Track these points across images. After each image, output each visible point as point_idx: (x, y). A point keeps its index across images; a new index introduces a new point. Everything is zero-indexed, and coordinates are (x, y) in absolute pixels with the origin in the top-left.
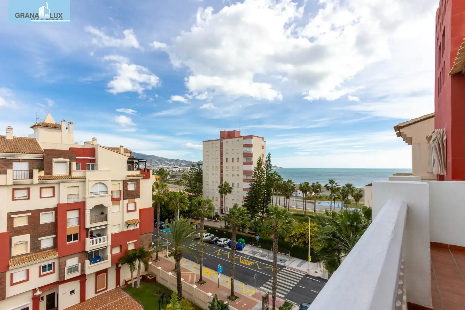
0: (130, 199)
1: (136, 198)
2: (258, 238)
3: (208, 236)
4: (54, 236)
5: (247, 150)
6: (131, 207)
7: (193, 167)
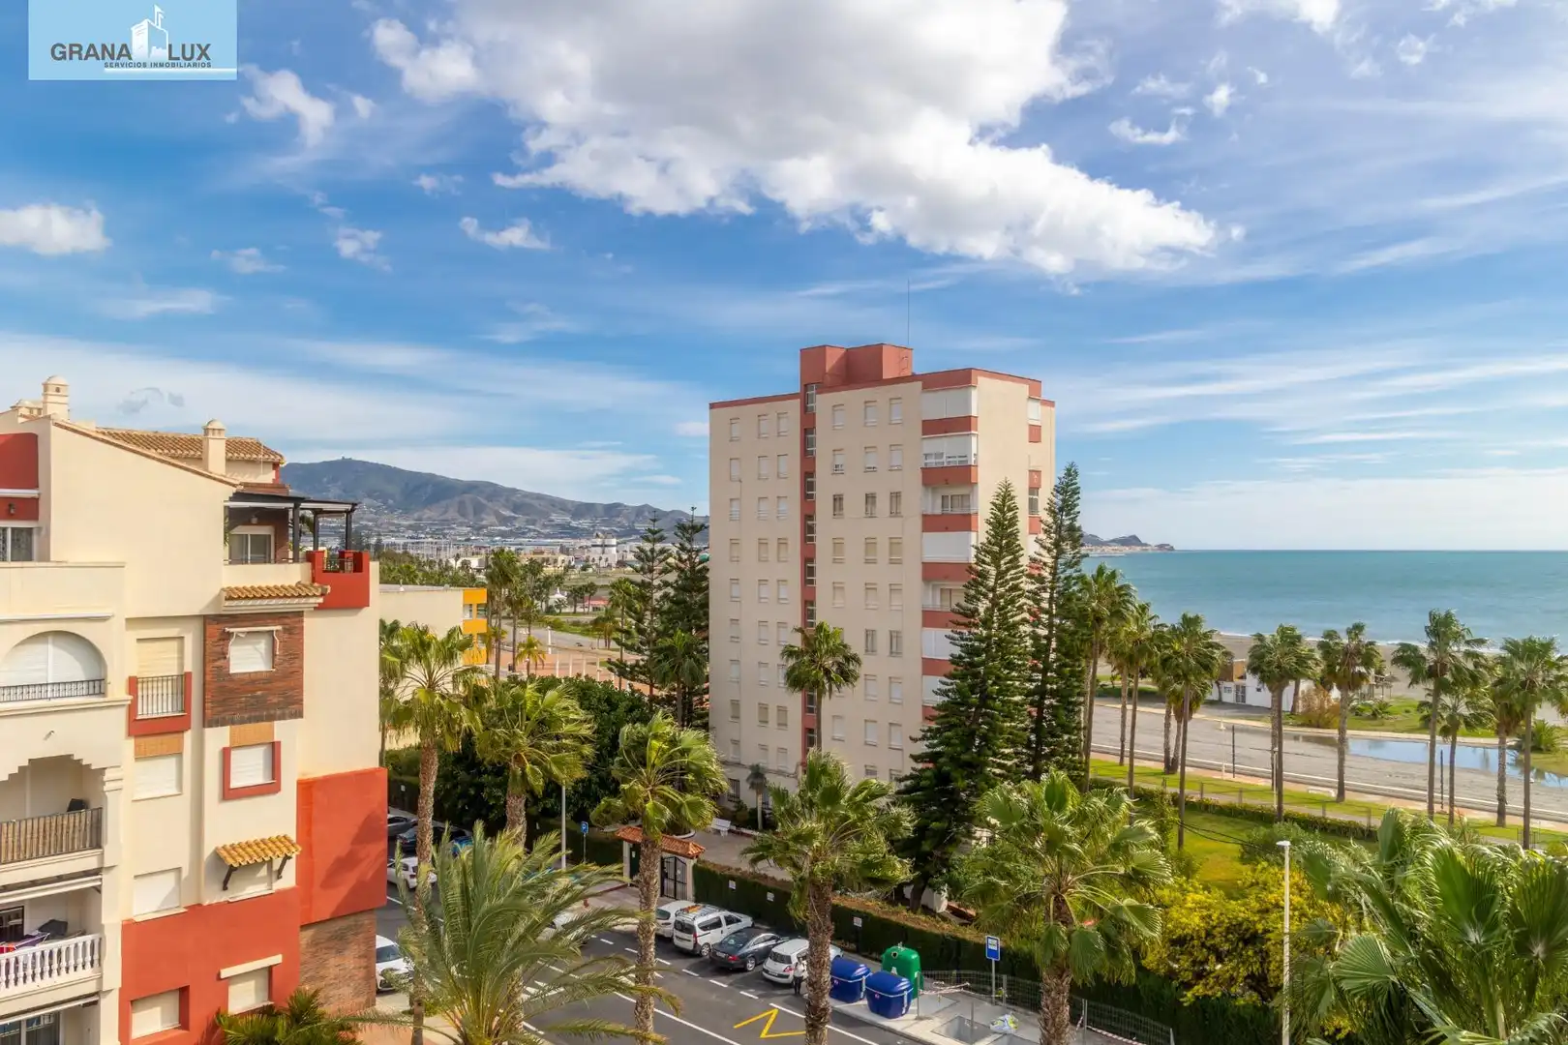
0: (242, 722)
1: (282, 717)
2: (993, 943)
3: (717, 924)
5: (944, 449)
6: (249, 768)
7: (655, 541)
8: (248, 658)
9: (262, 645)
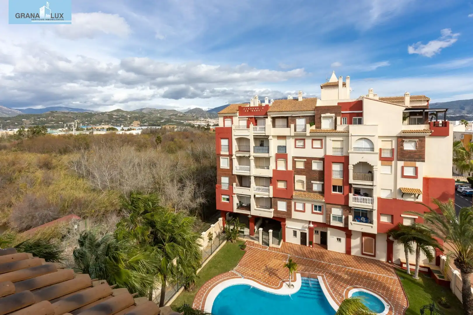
0: (407, 161)
8: (409, 146)
9: (413, 144)
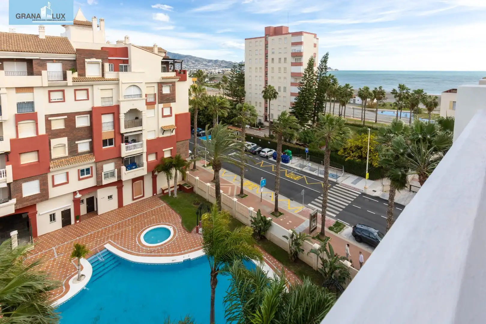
0: (165, 103)
1: (172, 102)
2: (307, 149)
3: (250, 145)
4: (90, 140)
6: (167, 112)
7: (235, 68)
8: (166, 90)
9: (168, 88)
